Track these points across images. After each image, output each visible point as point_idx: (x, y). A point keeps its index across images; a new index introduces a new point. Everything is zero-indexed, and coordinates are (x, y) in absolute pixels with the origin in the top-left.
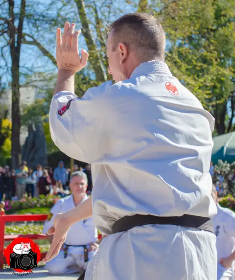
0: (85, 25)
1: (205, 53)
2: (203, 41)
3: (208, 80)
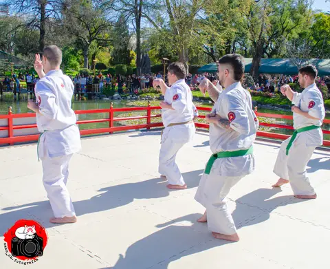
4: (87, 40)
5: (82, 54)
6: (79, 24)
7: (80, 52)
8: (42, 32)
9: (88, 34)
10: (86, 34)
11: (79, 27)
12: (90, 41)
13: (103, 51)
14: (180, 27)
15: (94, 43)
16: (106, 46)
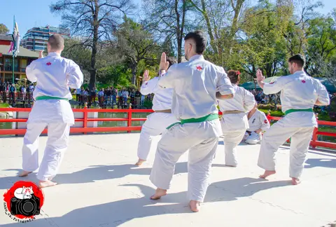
0: (210, 29)
1: (262, 41)
2: (262, 36)
3: (263, 53)
4: (135, 59)
5: (131, 73)
6: (129, 45)
7: (129, 70)
8: (94, 51)
9: (137, 55)
10: (134, 54)
11: (129, 48)
12: (138, 60)
13: (150, 69)
14: (219, 47)
15: (142, 62)
16: (153, 65)
